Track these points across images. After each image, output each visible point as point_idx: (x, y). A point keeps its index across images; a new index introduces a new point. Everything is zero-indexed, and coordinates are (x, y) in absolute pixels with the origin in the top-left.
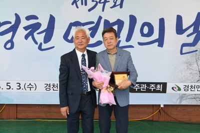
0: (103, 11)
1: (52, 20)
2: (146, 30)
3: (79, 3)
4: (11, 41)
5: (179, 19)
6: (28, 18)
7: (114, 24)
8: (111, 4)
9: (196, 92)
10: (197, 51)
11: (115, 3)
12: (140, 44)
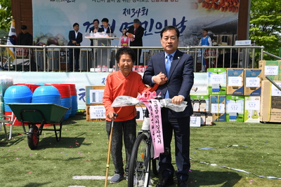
0: (138, 16)
1: (114, 22)
2: (158, 26)
3: (126, 13)
5: (174, 20)
7: (143, 23)
8: (142, 13)
10: (183, 35)
12: (156, 33)
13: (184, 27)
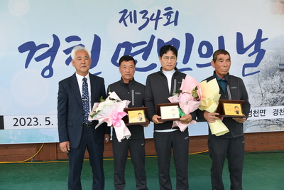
0: (156, 29)
1: (97, 41)
2: (204, 50)
3: (128, 20)
4: (49, 67)
5: (239, 36)
6: (69, 39)
8: (164, 20)
9: (260, 118)
10: (259, 71)
11: (169, 20)
12: (199, 66)
13: (261, 54)
